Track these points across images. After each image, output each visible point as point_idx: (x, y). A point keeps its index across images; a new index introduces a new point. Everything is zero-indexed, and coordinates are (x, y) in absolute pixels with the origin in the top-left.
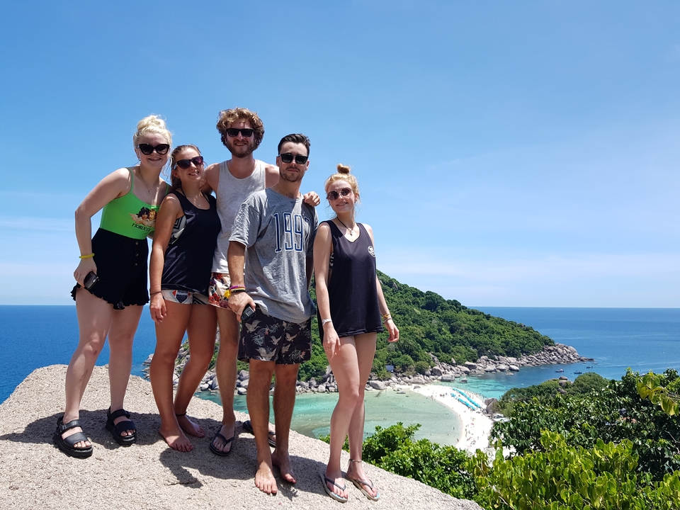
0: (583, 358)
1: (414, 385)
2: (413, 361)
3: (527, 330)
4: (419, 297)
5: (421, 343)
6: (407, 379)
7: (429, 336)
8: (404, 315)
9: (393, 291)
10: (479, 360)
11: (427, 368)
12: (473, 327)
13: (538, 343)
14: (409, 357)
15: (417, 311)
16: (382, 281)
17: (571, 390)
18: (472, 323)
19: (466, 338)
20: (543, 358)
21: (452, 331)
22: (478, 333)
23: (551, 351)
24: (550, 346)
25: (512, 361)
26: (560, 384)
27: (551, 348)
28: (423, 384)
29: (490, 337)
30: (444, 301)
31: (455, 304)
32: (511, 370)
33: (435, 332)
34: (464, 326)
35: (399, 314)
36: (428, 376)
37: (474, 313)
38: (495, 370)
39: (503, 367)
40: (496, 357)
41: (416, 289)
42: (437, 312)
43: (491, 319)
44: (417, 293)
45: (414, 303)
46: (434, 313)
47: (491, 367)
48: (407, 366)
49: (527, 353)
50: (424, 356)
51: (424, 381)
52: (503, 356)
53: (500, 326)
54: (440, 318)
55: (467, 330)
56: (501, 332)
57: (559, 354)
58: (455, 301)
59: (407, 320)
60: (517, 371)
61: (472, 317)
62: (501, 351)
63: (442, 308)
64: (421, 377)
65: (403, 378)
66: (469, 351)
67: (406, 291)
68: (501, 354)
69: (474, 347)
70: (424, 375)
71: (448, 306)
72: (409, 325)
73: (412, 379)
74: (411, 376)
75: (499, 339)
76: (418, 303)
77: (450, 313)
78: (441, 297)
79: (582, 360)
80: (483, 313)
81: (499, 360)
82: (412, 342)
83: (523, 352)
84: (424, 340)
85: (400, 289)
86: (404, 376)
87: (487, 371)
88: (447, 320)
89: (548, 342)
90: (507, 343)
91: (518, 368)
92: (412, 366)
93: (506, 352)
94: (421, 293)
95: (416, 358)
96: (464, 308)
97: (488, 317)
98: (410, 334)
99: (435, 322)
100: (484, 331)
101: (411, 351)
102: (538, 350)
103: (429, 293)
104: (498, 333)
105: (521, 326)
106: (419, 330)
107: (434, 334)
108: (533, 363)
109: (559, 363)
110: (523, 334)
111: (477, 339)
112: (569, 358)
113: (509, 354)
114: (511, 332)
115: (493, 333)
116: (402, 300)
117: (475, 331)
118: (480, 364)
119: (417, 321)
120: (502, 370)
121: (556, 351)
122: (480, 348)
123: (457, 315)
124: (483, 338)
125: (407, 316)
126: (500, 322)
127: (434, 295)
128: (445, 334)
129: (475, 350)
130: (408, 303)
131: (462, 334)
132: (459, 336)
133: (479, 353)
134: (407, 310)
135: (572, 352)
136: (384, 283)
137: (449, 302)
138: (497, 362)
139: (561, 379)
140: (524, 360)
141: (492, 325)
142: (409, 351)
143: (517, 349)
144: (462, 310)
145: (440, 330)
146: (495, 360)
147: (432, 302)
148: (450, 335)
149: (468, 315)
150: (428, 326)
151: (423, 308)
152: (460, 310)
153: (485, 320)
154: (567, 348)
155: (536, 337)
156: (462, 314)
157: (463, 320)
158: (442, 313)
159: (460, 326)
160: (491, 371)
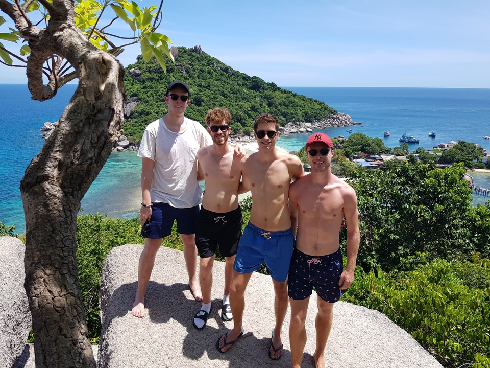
0: (355, 123)
1: (242, 143)
2: (242, 127)
3: (320, 104)
4: (247, 80)
5: (248, 114)
6: (238, 139)
7: (254, 109)
8: (237, 94)
9: (228, 76)
10: (286, 125)
11: (251, 132)
12: (284, 102)
13: (327, 113)
14: (239, 124)
15: (245, 91)
16: (221, 68)
17: (345, 144)
18: (284, 99)
19: (279, 110)
20: (329, 123)
21: (270, 105)
22: (287, 106)
23: (334, 118)
24: (334, 114)
25: (308, 125)
26: (339, 141)
27: (335, 116)
28: (248, 142)
29: (295, 109)
30: (265, 83)
31: (273, 86)
32: (307, 131)
33: (258, 106)
34: (278, 102)
35: (232, 93)
36: (252, 137)
37: (285, 92)
38: (297, 132)
39: (302, 129)
40: (298, 123)
41: (245, 74)
42: (260, 92)
43: (296, 97)
44: (246, 78)
45: (243, 85)
46: (258, 93)
47: (294, 130)
48: (238, 130)
49: (319, 120)
50: (250, 123)
51: (249, 140)
52: (303, 122)
53: (303, 102)
54: (262, 96)
55: (280, 104)
56: (303, 105)
57: (340, 120)
58: (272, 83)
59: (239, 97)
60: (311, 132)
61: (284, 95)
62: (301, 118)
63: (263, 89)
64: (247, 138)
65: (235, 139)
66: (280, 119)
67: (238, 76)
68: (301, 121)
69: (284, 116)
70: (249, 136)
71: (268, 87)
72: (240, 101)
73: (241, 140)
74: (240, 137)
75: (301, 111)
76: (246, 85)
77: (269, 92)
78: (263, 80)
79: (354, 124)
80: (291, 92)
81: (300, 125)
82: (242, 114)
83: (316, 119)
84: (250, 112)
85: (234, 75)
86: (235, 137)
87: (291, 133)
88: (267, 97)
89: (333, 112)
90: (306, 113)
91: (312, 130)
92: (241, 131)
93: (305, 119)
94: (249, 77)
95: (244, 125)
96: (279, 88)
97: (295, 95)
98: (240, 108)
99: (258, 99)
100: (291, 105)
101: (241, 120)
102: (326, 118)
103: (254, 77)
104: (301, 106)
105: (316, 101)
106: (246, 105)
107: (257, 107)
108: (322, 127)
109: (339, 126)
110: (317, 106)
111: (286, 110)
112: (346, 123)
113: (307, 121)
114: (310, 106)
115: (297, 106)
116: (235, 83)
117: (285, 105)
118: (288, 128)
119: (245, 98)
120: (301, 132)
121: (338, 118)
122: (288, 117)
123: (274, 94)
124: (290, 110)
125: (238, 95)
126: (303, 98)
127: (258, 79)
128: (265, 107)
129: (284, 119)
130: (239, 85)
131: (276, 107)
132: (274, 109)
133: (287, 120)
134: (239, 91)
135: (348, 119)
136: (222, 69)
137: (268, 84)
138: (298, 126)
139: (339, 137)
140: (317, 125)
141: (297, 101)
142: (239, 120)
143: (312, 117)
144: (277, 90)
145: (261, 105)
146: (297, 125)
147: (256, 84)
148: (268, 108)
149: (281, 94)
150: (253, 102)
151: (250, 89)
152: (276, 90)
153: (292, 97)
154: (345, 116)
155: (326, 109)
156: (277, 93)
157: (278, 97)
158: (263, 93)
159: (275, 102)
160: (294, 133)
